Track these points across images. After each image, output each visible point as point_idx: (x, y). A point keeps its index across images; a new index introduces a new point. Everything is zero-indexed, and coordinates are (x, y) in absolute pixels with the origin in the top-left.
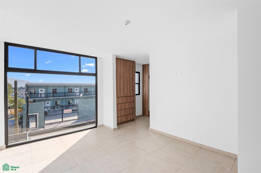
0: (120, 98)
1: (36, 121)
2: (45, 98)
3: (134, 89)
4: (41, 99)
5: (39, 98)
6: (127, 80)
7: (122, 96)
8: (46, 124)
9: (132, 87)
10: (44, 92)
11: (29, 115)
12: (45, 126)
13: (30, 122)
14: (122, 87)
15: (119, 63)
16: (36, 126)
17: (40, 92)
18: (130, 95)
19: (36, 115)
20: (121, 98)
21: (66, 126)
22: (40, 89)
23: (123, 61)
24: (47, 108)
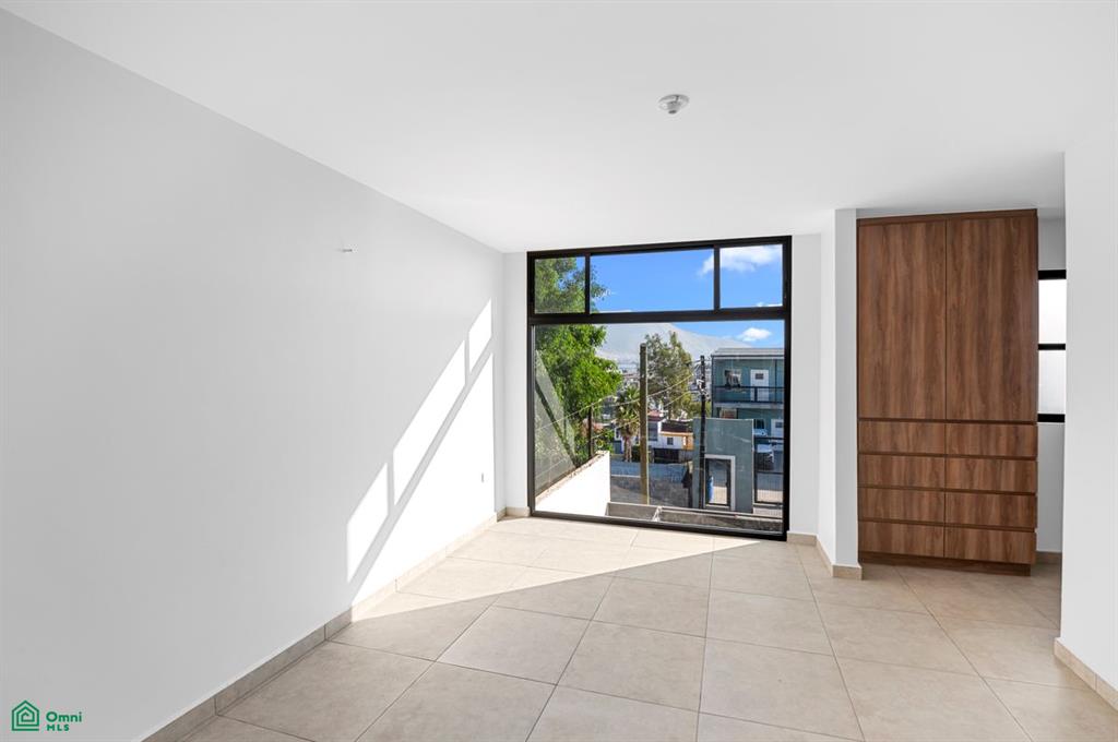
0: (903, 424)
1: (728, 485)
2: (768, 406)
3: (1024, 384)
4: (755, 406)
5: (749, 402)
6: (960, 327)
7: (919, 413)
8: (762, 502)
9: (1005, 366)
10: (765, 382)
11: (707, 456)
12: (754, 509)
13: (712, 484)
14: (918, 366)
15: (899, 242)
16: (729, 503)
17: (754, 382)
18: (986, 413)
19: (728, 462)
20: (912, 425)
21: (764, 520)
22: (753, 373)
23: (928, 229)
24: (774, 444)
